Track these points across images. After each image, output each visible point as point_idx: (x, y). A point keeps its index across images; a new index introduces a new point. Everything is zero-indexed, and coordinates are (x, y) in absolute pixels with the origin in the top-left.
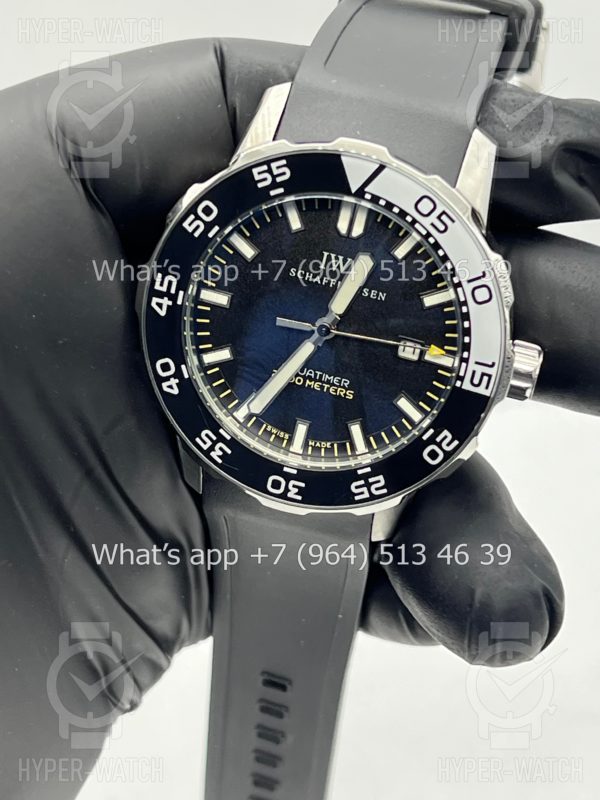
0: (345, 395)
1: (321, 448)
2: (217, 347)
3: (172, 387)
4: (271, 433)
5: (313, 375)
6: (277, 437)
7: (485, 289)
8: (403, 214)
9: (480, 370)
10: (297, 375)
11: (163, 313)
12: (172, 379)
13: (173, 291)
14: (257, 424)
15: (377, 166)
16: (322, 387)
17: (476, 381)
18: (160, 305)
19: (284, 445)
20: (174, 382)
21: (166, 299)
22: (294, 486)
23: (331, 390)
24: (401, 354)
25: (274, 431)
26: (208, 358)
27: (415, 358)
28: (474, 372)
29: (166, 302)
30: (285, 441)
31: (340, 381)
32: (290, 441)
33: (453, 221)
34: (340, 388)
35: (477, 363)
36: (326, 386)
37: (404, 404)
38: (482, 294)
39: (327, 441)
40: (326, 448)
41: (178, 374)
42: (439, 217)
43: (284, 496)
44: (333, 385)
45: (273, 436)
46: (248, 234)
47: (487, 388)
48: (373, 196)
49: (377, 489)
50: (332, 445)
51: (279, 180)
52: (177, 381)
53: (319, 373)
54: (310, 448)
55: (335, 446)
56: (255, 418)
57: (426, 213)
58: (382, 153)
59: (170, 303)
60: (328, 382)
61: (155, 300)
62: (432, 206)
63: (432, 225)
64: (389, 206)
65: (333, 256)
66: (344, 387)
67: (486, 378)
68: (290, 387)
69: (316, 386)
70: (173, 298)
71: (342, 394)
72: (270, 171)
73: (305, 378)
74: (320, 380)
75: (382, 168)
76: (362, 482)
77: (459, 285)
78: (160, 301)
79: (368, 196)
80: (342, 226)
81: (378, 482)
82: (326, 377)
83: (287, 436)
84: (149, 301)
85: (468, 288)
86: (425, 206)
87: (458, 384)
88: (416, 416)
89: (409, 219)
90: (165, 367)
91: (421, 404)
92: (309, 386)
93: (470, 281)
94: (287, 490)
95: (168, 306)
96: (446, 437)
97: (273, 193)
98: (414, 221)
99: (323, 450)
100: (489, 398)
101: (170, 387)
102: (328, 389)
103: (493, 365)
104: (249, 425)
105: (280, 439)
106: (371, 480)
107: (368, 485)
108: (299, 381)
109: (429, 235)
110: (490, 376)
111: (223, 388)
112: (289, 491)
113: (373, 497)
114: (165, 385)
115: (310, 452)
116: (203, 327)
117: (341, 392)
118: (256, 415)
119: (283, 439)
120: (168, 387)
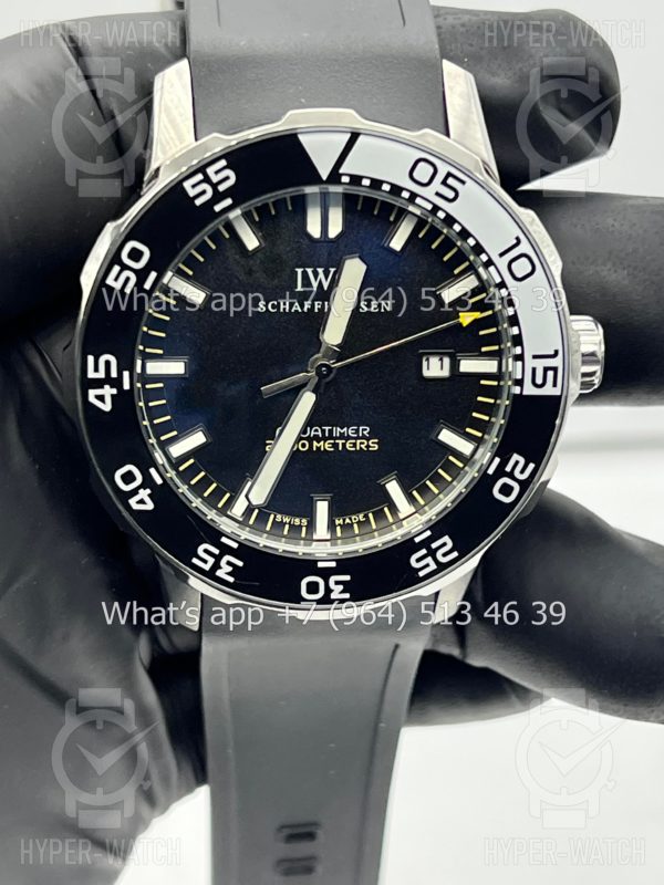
0: (368, 446)
1: (352, 524)
2: (184, 432)
3: (143, 501)
4: (282, 524)
5: (320, 433)
6: (292, 526)
7: (524, 259)
8: (396, 190)
9: (540, 364)
10: (299, 439)
11: (107, 407)
12: (141, 491)
13: (114, 374)
14: (262, 518)
15: (349, 135)
16: (335, 445)
17: (539, 381)
18: (101, 398)
19: (303, 535)
20: (144, 494)
21: (107, 387)
22: (337, 583)
23: (348, 445)
24: (426, 373)
25: (286, 520)
26: (177, 450)
27: (445, 373)
28: (534, 370)
29: (108, 391)
30: (304, 529)
31: (357, 431)
32: (311, 526)
33: (463, 182)
34: (359, 439)
35: (535, 357)
36: (340, 442)
37: (447, 436)
38: (522, 267)
39: (357, 512)
40: (359, 523)
41: (148, 482)
42: (444, 183)
43: (326, 600)
44: (349, 438)
45: (287, 526)
46: (191, 273)
47: (555, 385)
48: (352, 176)
49: (445, 555)
50: (366, 516)
51: (221, 188)
52: (148, 491)
53: (327, 428)
54: (338, 528)
55: (371, 515)
56: (256, 511)
57: (425, 181)
58: (351, 118)
59: (114, 391)
60: (342, 436)
61: (92, 393)
62: (431, 170)
63: (438, 194)
64: (376, 184)
65: (309, 271)
66: (364, 437)
67: (550, 374)
68: (295, 456)
69: (327, 446)
70: (117, 383)
71: (363, 446)
72: (207, 180)
73: (310, 440)
74: (331, 437)
75: (355, 136)
77: (489, 263)
78: (99, 392)
79: (345, 179)
80: (314, 229)
81: (445, 544)
82: (337, 431)
83: (304, 522)
84: (85, 396)
85: (502, 263)
86: (423, 172)
87: (517, 390)
88: (465, 447)
89: (405, 195)
90: (128, 478)
91: (468, 430)
92: (319, 448)
93: (502, 255)
94: (328, 591)
95: (112, 396)
96: (517, 463)
97: (218, 208)
98: (413, 196)
99: (355, 526)
100: (560, 397)
101: (141, 502)
102: (344, 445)
103: (556, 352)
104: (251, 522)
105: (295, 529)
106: (434, 546)
107: (432, 553)
108: (303, 446)
109: (436, 208)
110: (555, 369)
111: (204, 483)
112: (332, 591)
113: (441, 567)
114: (133, 502)
115: (339, 534)
116: (160, 411)
117: (361, 445)
118: (259, 507)
119: (300, 526)
120: (138, 502)
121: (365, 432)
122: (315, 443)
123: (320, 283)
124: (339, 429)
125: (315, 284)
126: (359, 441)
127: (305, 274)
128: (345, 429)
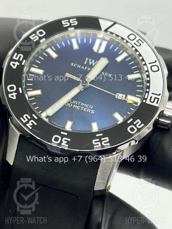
0: (91, 112)
5: (77, 103)
7: (156, 67)
8: (123, 39)
9: (154, 96)
10: (69, 102)
11: (15, 67)
12: (14, 93)
15: (113, 23)
16: (80, 108)
17: (152, 100)
18: (14, 65)
21: (17, 62)
22: (65, 140)
23: (84, 109)
27: (123, 99)
28: (151, 97)
31: (89, 106)
33: (143, 43)
35: (152, 93)
36: (82, 108)
41: (17, 91)
42: (137, 41)
43: (60, 144)
44: (85, 107)
46: (55, 50)
47: (157, 103)
48: (111, 32)
49: (105, 143)
51: (72, 25)
53: (80, 103)
57: (132, 39)
59: (19, 64)
61: (12, 62)
62: (135, 37)
63: (135, 43)
64: (117, 36)
65: (90, 60)
66: (90, 108)
67: (156, 100)
69: (78, 108)
71: (89, 111)
72: (69, 22)
74: (80, 105)
75: (115, 23)
76: (98, 140)
77: (145, 64)
78: (14, 63)
79: (109, 32)
80: (95, 48)
81: (106, 140)
84: (9, 63)
85: (149, 66)
87: (144, 101)
89: (125, 41)
92: (75, 107)
93: (149, 63)
94: (61, 142)
96: (138, 122)
97: (69, 29)
98: (127, 42)
100: (158, 107)
101: (13, 96)
102: (83, 109)
103: (160, 94)
106: (102, 139)
107: (101, 141)
108: (70, 105)
109: (133, 47)
110: (158, 99)
111: (35, 106)
112: (62, 142)
114: (10, 95)
120: (11, 96)
121: (91, 107)
122: (74, 105)
123: (92, 64)
124: (83, 104)
125: (90, 64)
126: (88, 109)
127: (88, 60)
128: (85, 104)
